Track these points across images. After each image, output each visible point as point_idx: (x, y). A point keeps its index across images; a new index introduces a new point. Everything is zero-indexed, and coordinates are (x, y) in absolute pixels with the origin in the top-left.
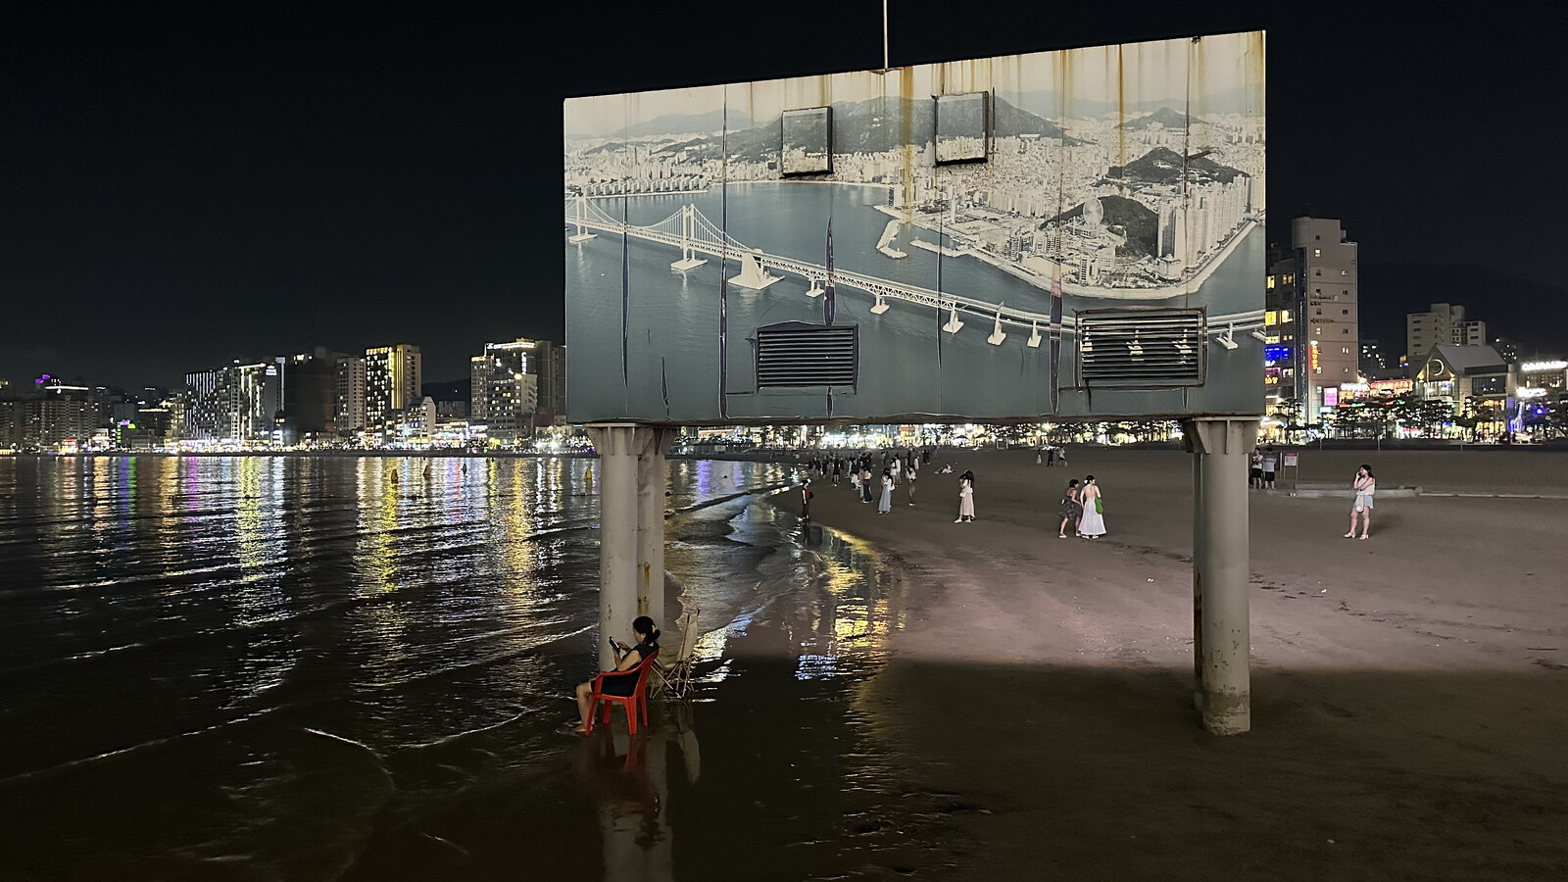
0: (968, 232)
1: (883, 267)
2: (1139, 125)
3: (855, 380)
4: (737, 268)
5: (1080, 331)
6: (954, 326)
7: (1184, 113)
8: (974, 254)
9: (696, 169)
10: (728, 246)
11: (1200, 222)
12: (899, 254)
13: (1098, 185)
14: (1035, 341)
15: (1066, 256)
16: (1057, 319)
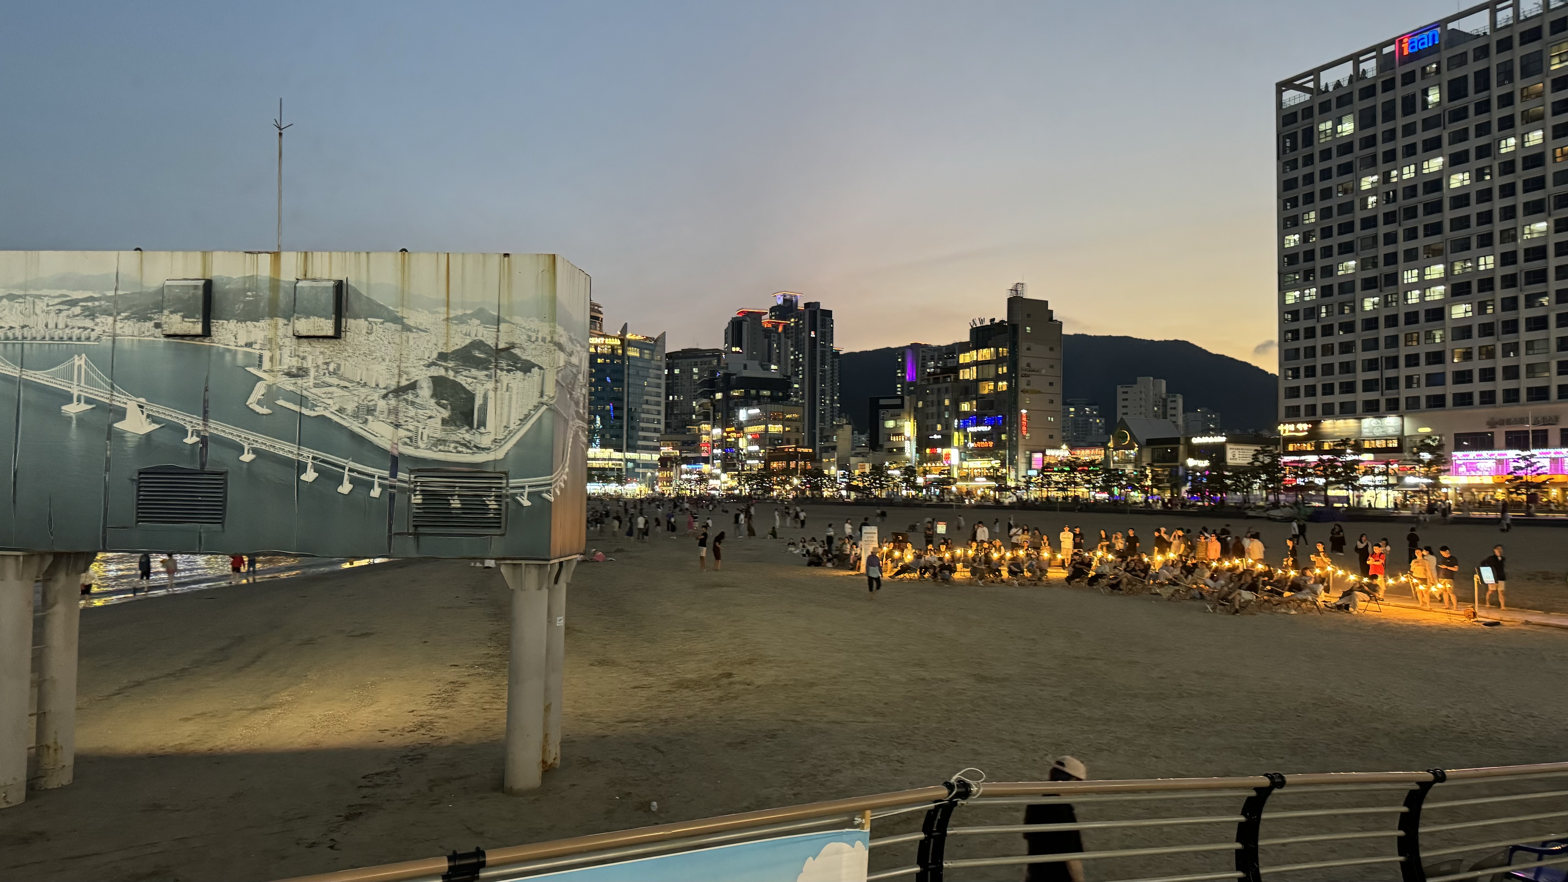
0: (324, 396)
1: (251, 421)
2: (462, 320)
3: (223, 519)
4: (121, 414)
5: (412, 486)
6: (310, 476)
7: (496, 314)
8: (328, 414)
9: (88, 323)
10: (115, 393)
11: (506, 402)
12: (264, 411)
13: (429, 366)
14: (376, 492)
15: (403, 423)
16: (394, 475)
